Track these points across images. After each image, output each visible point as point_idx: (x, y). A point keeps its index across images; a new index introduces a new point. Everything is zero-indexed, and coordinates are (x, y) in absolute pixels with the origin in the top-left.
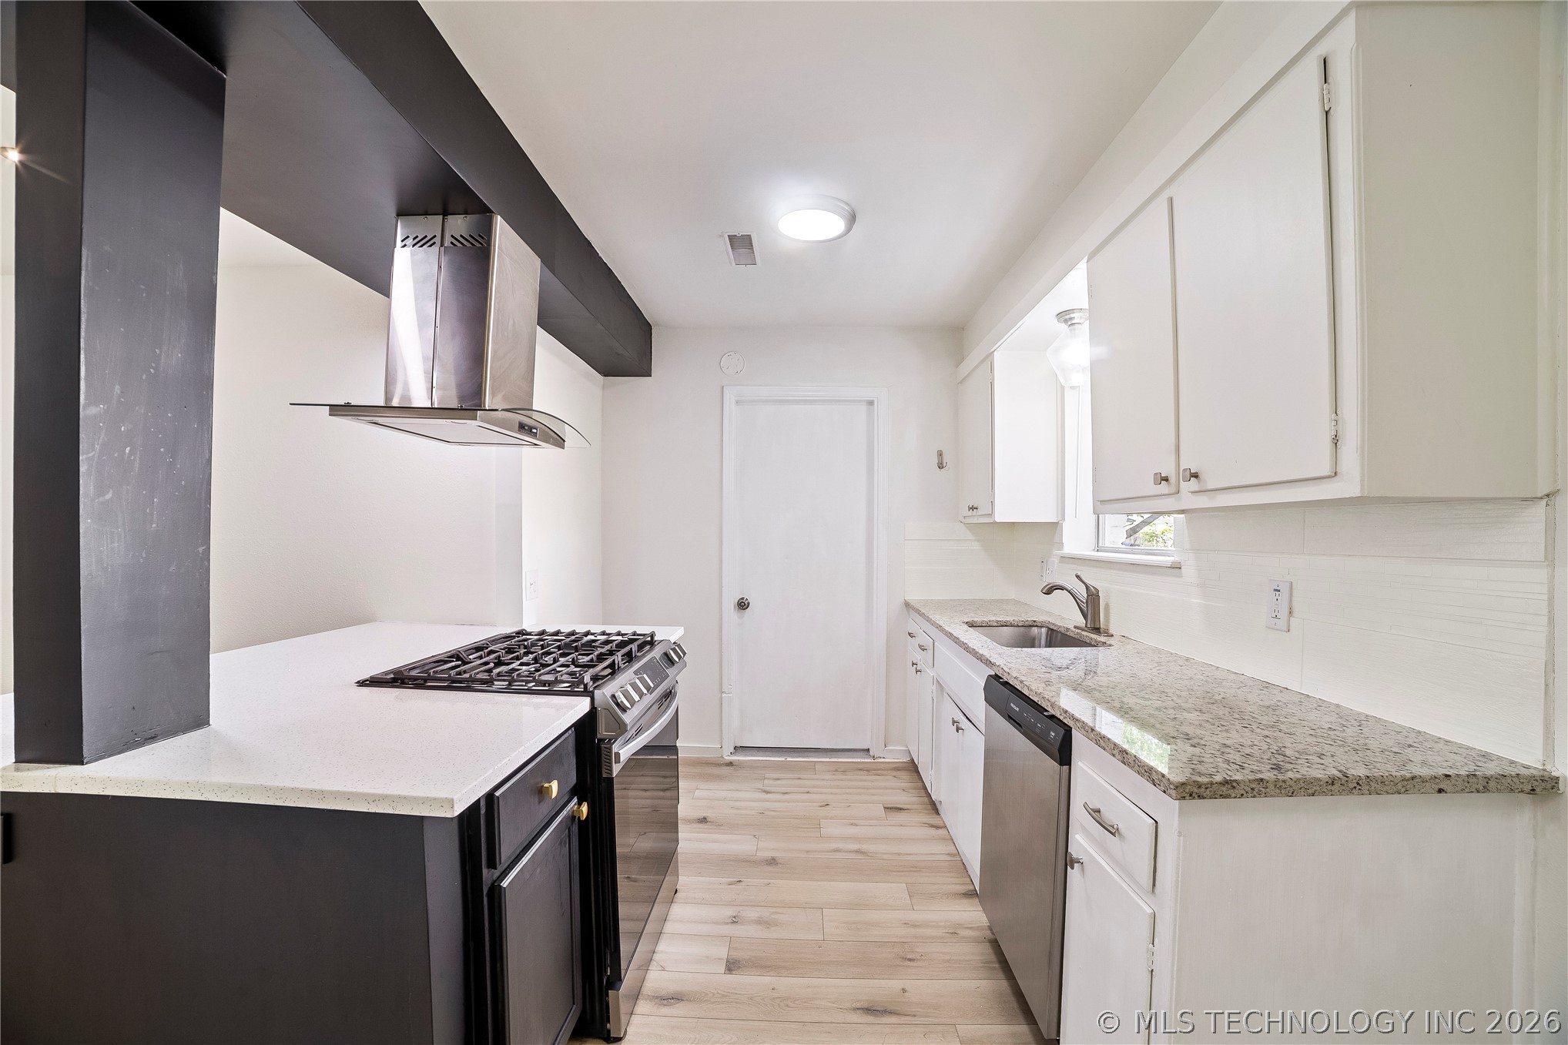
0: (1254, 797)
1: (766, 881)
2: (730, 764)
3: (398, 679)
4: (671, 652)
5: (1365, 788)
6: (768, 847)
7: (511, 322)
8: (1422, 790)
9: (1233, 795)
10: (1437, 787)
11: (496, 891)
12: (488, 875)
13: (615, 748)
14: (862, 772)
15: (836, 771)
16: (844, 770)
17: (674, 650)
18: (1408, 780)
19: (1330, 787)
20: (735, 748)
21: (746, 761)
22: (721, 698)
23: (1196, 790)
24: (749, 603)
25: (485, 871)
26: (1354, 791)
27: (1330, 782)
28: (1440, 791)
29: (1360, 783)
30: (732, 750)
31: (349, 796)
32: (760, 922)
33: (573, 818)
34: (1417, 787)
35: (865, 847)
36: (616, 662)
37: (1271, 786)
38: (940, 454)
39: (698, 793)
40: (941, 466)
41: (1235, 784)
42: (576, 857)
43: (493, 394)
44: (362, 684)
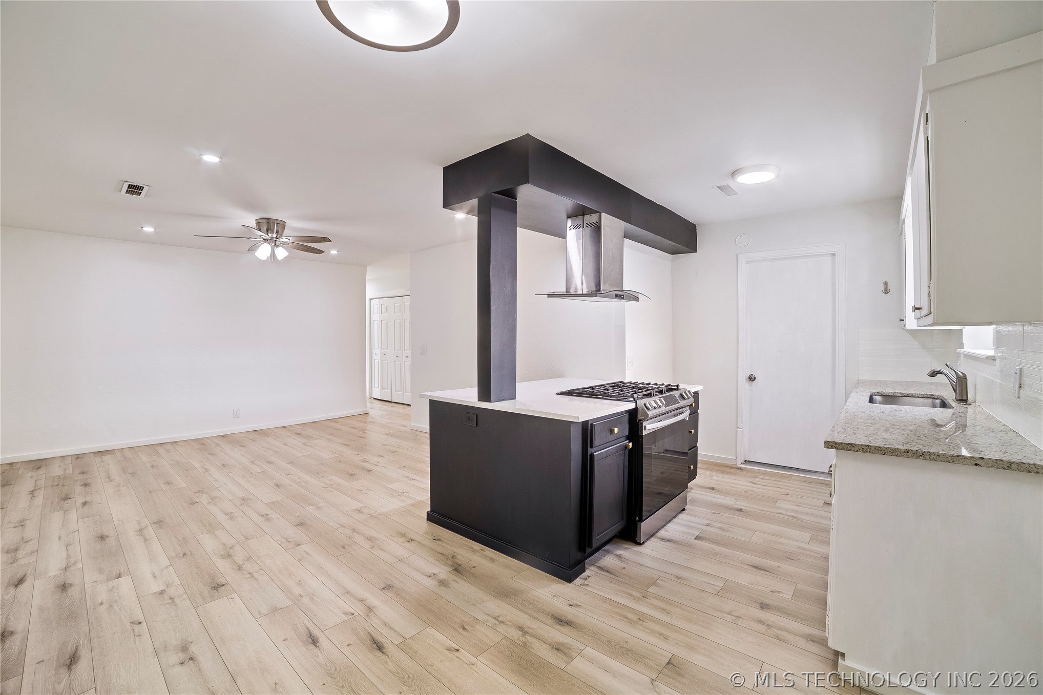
0: (864, 452)
1: (732, 516)
2: (740, 468)
3: (570, 393)
4: (683, 393)
5: (927, 457)
6: (740, 504)
7: (611, 253)
8: (964, 463)
9: (853, 450)
10: (974, 463)
11: (592, 455)
12: (590, 450)
13: (644, 424)
14: (822, 485)
15: (805, 481)
16: (810, 482)
17: (685, 392)
18: (955, 457)
19: (906, 454)
20: (745, 461)
21: (750, 469)
22: (737, 431)
23: (834, 445)
24: (755, 378)
25: (589, 448)
26: (920, 457)
27: (906, 451)
28: (976, 465)
29: (924, 454)
30: (743, 462)
31: (552, 414)
32: (719, 528)
33: (626, 447)
34: (961, 461)
35: (798, 516)
36: (652, 393)
37: (873, 449)
38: (886, 284)
39: (714, 478)
40: (886, 292)
41: (854, 445)
42: (627, 464)
43: (604, 284)
44: (558, 394)
